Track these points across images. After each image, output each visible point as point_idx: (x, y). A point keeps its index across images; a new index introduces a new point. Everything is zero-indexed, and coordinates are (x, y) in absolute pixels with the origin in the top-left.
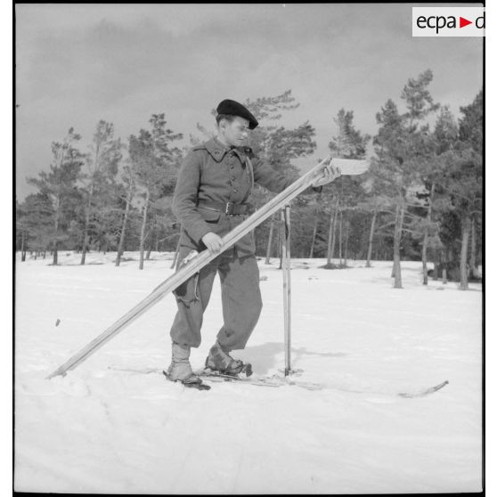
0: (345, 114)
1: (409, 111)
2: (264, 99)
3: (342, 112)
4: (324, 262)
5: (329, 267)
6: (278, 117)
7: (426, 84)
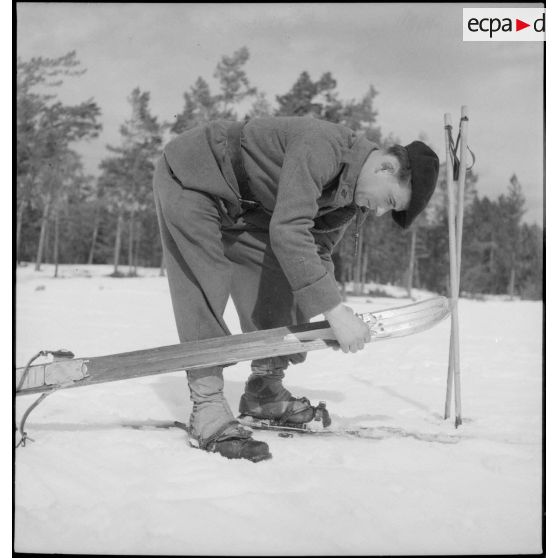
0: (141, 94)
1: (222, 93)
2: (40, 59)
3: (137, 91)
4: (109, 269)
5: (116, 275)
6: (59, 83)
7: (243, 63)
